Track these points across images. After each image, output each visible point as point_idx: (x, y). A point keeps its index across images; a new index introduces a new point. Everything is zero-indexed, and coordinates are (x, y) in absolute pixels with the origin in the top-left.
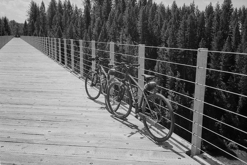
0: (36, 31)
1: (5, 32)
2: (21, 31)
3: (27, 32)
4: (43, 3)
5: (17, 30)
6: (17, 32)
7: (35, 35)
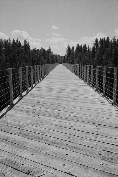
0: (69, 61)
1: (56, 62)
2: (62, 61)
3: (65, 61)
4: (73, 47)
5: (61, 60)
6: (61, 61)
7: (68, 63)
